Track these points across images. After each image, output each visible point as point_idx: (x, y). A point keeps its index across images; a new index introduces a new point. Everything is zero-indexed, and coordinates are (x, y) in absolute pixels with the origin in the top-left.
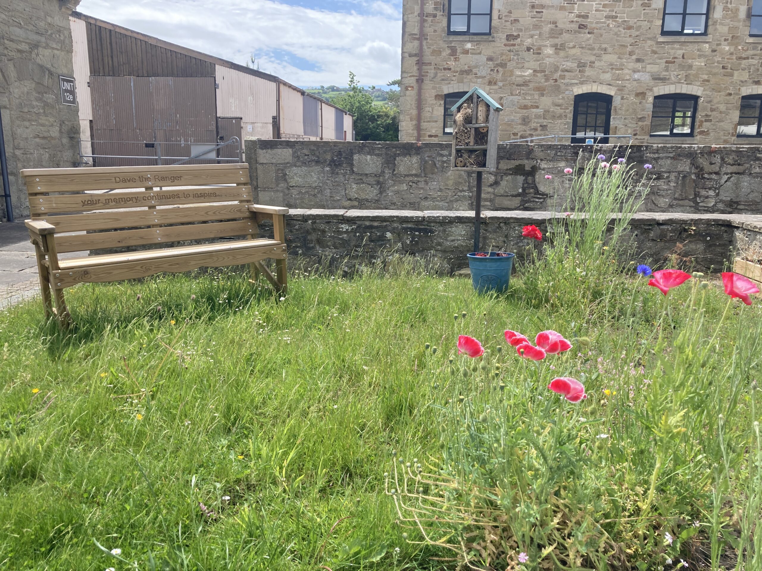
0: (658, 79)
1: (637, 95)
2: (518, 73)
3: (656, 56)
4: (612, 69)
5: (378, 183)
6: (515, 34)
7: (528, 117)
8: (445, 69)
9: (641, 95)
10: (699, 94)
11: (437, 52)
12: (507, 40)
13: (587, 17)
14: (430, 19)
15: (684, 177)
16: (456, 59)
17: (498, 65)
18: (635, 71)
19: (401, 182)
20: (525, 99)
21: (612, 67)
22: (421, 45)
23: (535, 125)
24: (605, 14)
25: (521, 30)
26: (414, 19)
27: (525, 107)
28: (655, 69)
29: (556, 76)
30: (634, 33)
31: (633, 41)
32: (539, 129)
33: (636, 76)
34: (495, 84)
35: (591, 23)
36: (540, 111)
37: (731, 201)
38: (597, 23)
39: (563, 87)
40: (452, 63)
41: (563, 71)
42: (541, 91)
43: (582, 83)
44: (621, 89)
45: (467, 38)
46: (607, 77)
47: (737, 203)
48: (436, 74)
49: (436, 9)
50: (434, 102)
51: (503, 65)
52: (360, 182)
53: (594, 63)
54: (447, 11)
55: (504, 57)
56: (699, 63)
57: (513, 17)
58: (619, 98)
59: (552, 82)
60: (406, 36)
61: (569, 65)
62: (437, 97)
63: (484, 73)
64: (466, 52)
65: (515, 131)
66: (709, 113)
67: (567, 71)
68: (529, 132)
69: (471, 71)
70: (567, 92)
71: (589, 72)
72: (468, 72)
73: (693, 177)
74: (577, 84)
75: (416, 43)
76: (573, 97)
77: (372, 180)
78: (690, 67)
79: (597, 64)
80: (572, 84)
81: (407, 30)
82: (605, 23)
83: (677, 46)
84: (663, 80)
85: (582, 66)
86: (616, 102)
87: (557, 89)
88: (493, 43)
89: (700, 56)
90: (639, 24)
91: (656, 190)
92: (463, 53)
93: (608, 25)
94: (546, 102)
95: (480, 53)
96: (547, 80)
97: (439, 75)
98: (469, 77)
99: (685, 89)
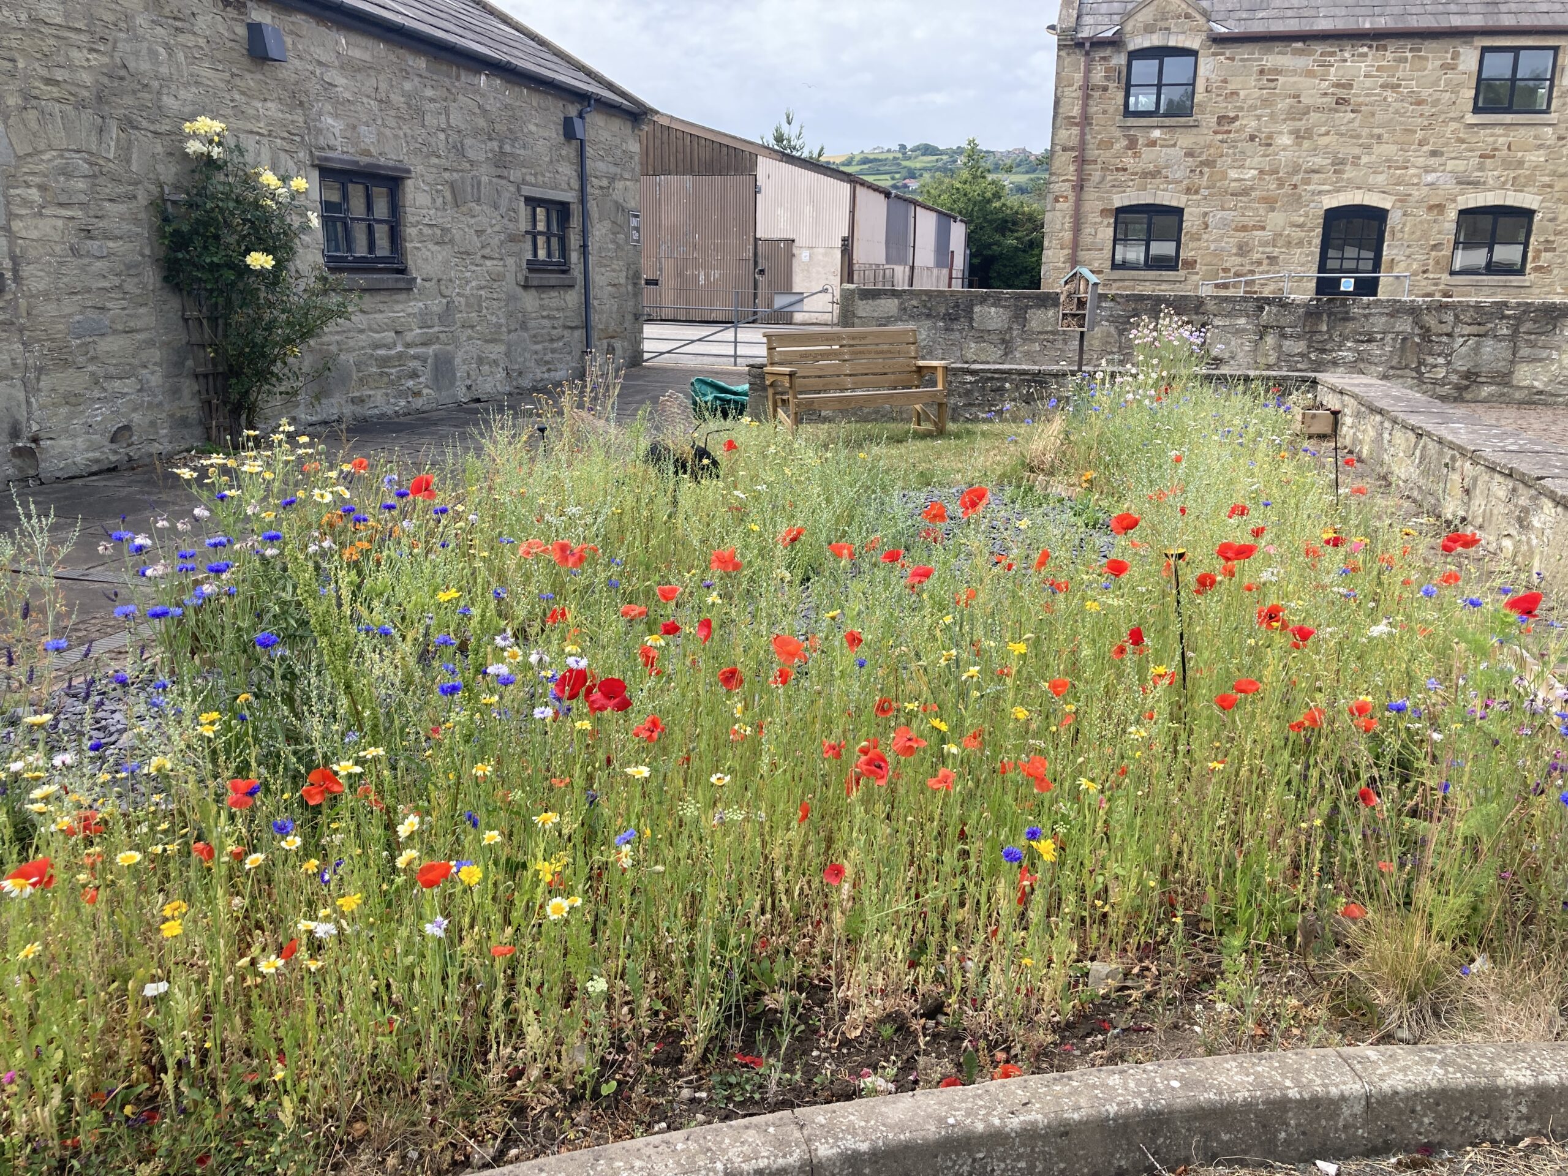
0: (1466, 182)
1: (1431, 208)
2: (1233, 174)
3: (1464, 146)
4: (1389, 167)
5: (1003, 341)
6: (1232, 115)
7: (1247, 244)
8: (1117, 170)
9: (1440, 208)
10: (1534, 206)
11: (1107, 145)
12: (1219, 124)
13: (1350, 86)
14: (1096, 94)
15: (1404, 340)
16: (1136, 155)
17: (1202, 163)
18: (1428, 170)
19: (1033, 341)
20: (1243, 215)
21: (1390, 164)
22: (1083, 134)
23: (1259, 256)
24: (1381, 81)
25: (1241, 109)
26: (1073, 94)
27: (1244, 228)
28: (1460, 166)
29: (1296, 179)
30: (1427, 110)
31: (1426, 123)
32: (1265, 262)
33: (1430, 178)
34: (1197, 192)
35: (1356, 95)
36: (1267, 234)
37: (1468, 371)
38: (1367, 95)
39: (1306, 197)
40: (1129, 161)
41: (1306, 172)
42: (1270, 203)
43: (1338, 190)
44: (1403, 199)
45: (1154, 121)
46: (1381, 179)
47: (1477, 375)
48: (1103, 178)
49: (1107, 78)
50: (1099, 220)
51: (1210, 163)
52: (980, 339)
53: (1359, 158)
54: (1124, 81)
55: (1212, 151)
56: (1536, 157)
57: (1231, 87)
58: (1399, 213)
59: (1287, 189)
60: (1059, 120)
61: (1318, 161)
62: (1104, 212)
63: (1178, 175)
64: (1153, 143)
65: (1228, 265)
66: (1552, 238)
67: (1314, 171)
68: (1248, 268)
69: (1159, 172)
70: (1312, 205)
71: (1349, 173)
72: (1154, 174)
73: (1417, 340)
74: (1329, 191)
75: (1075, 131)
76: (1322, 212)
77: (995, 338)
78: (1521, 163)
79: (1365, 159)
80: (1320, 192)
81: (1061, 110)
82: (1379, 95)
83: (1499, 131)
84: (1475, 184)
85: (1339, 164)
86: (1394, 219)
87: (1296, 200)
88: (1194, 130)
89: (1539, 147)
90: (1437, 95)
91: (1365, 356)
92: (1147, 145)
93: (1385, 99)
94: (1277, 220)
95: (1174, 145)
96: (1281, 186)
97: (1109, 178)
98: (1157, 181)
99: (1513, 199)
